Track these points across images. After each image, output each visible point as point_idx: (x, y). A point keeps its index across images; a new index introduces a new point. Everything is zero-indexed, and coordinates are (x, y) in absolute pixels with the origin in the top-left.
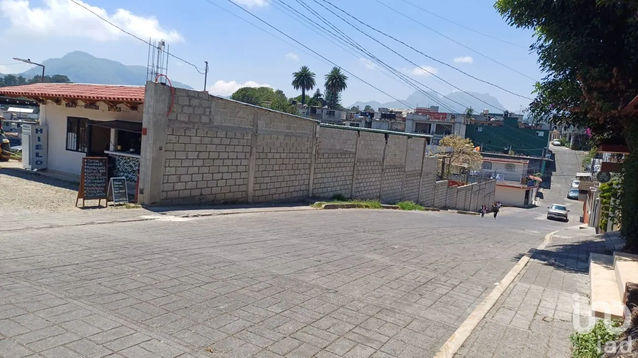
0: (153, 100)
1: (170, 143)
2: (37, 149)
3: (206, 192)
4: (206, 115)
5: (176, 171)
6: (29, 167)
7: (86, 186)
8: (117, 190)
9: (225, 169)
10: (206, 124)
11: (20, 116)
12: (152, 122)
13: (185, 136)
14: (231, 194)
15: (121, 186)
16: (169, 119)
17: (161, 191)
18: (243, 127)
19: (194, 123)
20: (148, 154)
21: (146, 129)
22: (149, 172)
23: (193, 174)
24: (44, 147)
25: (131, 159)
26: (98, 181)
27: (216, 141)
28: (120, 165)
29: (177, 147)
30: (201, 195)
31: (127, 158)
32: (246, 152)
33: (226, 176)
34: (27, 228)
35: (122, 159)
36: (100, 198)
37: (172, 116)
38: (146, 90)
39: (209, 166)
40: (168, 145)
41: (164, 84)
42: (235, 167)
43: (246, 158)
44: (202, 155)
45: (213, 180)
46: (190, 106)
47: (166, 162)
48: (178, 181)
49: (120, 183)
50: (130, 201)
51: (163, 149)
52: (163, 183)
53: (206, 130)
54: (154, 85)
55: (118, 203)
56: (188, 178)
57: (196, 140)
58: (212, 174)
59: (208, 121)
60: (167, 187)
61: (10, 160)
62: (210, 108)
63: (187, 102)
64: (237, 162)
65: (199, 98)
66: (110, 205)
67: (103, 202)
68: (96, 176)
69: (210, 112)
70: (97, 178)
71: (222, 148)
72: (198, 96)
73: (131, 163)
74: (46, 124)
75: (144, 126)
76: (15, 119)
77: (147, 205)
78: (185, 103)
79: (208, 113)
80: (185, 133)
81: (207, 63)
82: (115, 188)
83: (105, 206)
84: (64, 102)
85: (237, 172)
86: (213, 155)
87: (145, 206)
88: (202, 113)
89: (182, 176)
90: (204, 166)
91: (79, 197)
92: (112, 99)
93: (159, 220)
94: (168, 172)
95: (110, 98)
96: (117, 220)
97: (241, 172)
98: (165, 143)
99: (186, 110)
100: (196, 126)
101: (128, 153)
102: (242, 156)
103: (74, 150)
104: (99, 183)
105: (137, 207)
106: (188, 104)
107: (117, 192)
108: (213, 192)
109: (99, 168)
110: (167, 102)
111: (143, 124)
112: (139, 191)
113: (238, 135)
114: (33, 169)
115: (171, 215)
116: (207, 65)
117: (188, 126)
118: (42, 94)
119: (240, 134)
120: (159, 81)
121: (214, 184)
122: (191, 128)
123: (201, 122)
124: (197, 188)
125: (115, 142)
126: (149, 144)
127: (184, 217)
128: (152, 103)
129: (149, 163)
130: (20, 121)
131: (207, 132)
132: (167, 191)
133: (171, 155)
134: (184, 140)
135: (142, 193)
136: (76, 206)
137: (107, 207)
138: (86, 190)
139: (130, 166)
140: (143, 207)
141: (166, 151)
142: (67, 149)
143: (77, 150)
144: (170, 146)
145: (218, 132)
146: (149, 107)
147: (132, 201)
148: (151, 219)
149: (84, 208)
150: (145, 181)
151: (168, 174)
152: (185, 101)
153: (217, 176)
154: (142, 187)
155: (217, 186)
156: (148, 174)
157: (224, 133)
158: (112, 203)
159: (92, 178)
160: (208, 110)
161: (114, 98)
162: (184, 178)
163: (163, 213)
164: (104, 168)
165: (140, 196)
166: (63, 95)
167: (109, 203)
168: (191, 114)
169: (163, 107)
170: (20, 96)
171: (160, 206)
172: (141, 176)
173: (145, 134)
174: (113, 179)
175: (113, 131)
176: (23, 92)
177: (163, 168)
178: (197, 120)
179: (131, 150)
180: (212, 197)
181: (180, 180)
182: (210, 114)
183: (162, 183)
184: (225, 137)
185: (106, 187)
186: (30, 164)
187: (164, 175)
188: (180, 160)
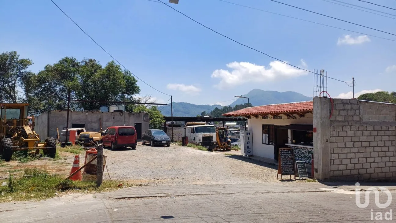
0: (319, 109)
1: (333, 137)
2: (248, 144)
3: (363, 172)
4: (357, 115)
5: (339, 157)
6: (244, 154)
7: (282, 167)
8: (300, 169)
9: (376, 154)
10: (358, 121)
11: (231, 127)
12: (319, 123)
13: (343, 131)
14: (383, 174)
15: (302, 167)
16: (331, 121)
17: (329, 171)
18: (387, 121)
19: (348, 122)
20: (319, 145)
21: (315, 129)
22: (320, 157)
23: (351, 158)
24: (251, 143)
25: (303, 148)
26: (289, 164)
27: (366, 133)
28: (296, 153)
29: (338, 139)
30: (359, 174)
31: (300, 148)
32: (392, 141)
33: (377, 160)
34: (257, 192)
35: (297, 148)
36: (290, 174)
37: (333, 118)
38: (313, 102)
39: (363, 152)
40: (332, 138)
41: (325, 97)
42: (384, 153)
43: (393, 145)
44: (357, 144)
45: (367, 163)
46: (344, 110)
47: (331, 150)
48: (341, 164)
49: (302, 165)
50: (309, 177)
51: (329, 141)
52: (331, 165)
53: (357, 125)
54: (319, 99)
55: (301, 178)
56: (348, 161)
57: (351, 133)
58: (366, 158)
59: (358, 119)
60: (334, 168)
61: (231, 150)
62: (359, 109)
63: (342, 108)
64: (386, 149)
65: (351, 103)
66: (298, 179)
67: (293, 177)
68: (287, 160)
69: (359, 112)
70: (288, 161)
71: (372, 138)
72: (350, 102)
73: (303, 151)
74: (251, 130)
75: (314, 127)
76: (229, 128)
77: (321, 181)
78: (341, 109)
79: (358, 114)
80: (343, 129)
81: (353, 78)
82: (299, 168)
83: (294, 180)
84: (260, 117)
85: (386, 156)
86: (365, 144)
87: (320, 181)
88: (354, 114)
89: (343, 160)
90: (359, 152)
91: (279, 173)
92: (291, 111)
93: (333, 192)
94: (334, 157)
95: (289, 111)
96: (307, 190)
97: (389, 157)
98: (329, 137)
99: (342, 113)
100: (350, 124)
101: (301, 145)
102: (389, 143)
103: (267, 144)
104: (289, 165)
105: (315, 182)
106: (343, 109)
107: (300, 171)
108: (368, 172)
109: (289, 155)
110: (328, 109)
111: (313, 125)
112: (314, 170)
113: (384, 128)
114: (246, 155)
115: (342, 189)
116: (353, 80)
117: (345, 124)
118: (250, 113)
119: (385, 127)
120: (322, 96)
121: (368, 166)
122: (346, 125)
123: (353, 120)
124: (355, 169)
125: (291, 138)
126: (319, 138)
127: (351, 191)
128: (319, 111)
129: (320, 151)
130: (231, 129)
131: (359, 127)
132: (334, 171)
133: (335, 145)
134: (342, 134)
135: (316, 171)
136: (277, 179)
137: (295, 180)
138: (282, 169)
139: (303, 153)
140: (319, 182)
141: (330, 142)
142: (263, 143)
143: (269, 144)
144: (333, 139)
145: (367, 127)
146: (316, 114)
147: (310, 177)
148: (328, 191)
149: (282, 180)
150: (318, 164)
151: (333, 158)
152: (341, 107)
153: (370, 160)
154: (316, 168)
155: (371, 168)
156: (320, 159)
157: (372, 127)
158: (298, 178)
159: (285, 161)
160: (358, 111)
161: (292, 111)
162: (344, 161)
163: (335, 186)
164: (292, 155)
165: (315, 174)
166: (262, 112)
167: (297, 178)
168: (345, 115)
169: (326, 112)
170: (239, 115)
171: (331, 181)
172: (315, 160)
173: (315, 131)
174: (298, 162)
175: (289, 131)
176: (241, 113)
177: (329, 154)
178: (350, 119)
179: (302, 143)
180: (368, 176)
181: (342, 163)
182: (360, 114)
183: (329, 165)
184: (373, 130)
185: (293, 167)
186: (245, 153)
187: (331, 159)
188: (341, 149)
